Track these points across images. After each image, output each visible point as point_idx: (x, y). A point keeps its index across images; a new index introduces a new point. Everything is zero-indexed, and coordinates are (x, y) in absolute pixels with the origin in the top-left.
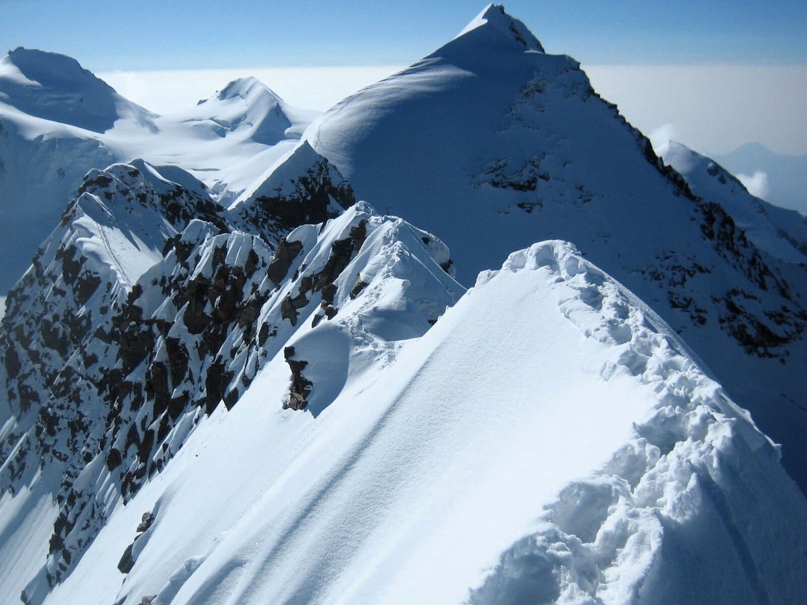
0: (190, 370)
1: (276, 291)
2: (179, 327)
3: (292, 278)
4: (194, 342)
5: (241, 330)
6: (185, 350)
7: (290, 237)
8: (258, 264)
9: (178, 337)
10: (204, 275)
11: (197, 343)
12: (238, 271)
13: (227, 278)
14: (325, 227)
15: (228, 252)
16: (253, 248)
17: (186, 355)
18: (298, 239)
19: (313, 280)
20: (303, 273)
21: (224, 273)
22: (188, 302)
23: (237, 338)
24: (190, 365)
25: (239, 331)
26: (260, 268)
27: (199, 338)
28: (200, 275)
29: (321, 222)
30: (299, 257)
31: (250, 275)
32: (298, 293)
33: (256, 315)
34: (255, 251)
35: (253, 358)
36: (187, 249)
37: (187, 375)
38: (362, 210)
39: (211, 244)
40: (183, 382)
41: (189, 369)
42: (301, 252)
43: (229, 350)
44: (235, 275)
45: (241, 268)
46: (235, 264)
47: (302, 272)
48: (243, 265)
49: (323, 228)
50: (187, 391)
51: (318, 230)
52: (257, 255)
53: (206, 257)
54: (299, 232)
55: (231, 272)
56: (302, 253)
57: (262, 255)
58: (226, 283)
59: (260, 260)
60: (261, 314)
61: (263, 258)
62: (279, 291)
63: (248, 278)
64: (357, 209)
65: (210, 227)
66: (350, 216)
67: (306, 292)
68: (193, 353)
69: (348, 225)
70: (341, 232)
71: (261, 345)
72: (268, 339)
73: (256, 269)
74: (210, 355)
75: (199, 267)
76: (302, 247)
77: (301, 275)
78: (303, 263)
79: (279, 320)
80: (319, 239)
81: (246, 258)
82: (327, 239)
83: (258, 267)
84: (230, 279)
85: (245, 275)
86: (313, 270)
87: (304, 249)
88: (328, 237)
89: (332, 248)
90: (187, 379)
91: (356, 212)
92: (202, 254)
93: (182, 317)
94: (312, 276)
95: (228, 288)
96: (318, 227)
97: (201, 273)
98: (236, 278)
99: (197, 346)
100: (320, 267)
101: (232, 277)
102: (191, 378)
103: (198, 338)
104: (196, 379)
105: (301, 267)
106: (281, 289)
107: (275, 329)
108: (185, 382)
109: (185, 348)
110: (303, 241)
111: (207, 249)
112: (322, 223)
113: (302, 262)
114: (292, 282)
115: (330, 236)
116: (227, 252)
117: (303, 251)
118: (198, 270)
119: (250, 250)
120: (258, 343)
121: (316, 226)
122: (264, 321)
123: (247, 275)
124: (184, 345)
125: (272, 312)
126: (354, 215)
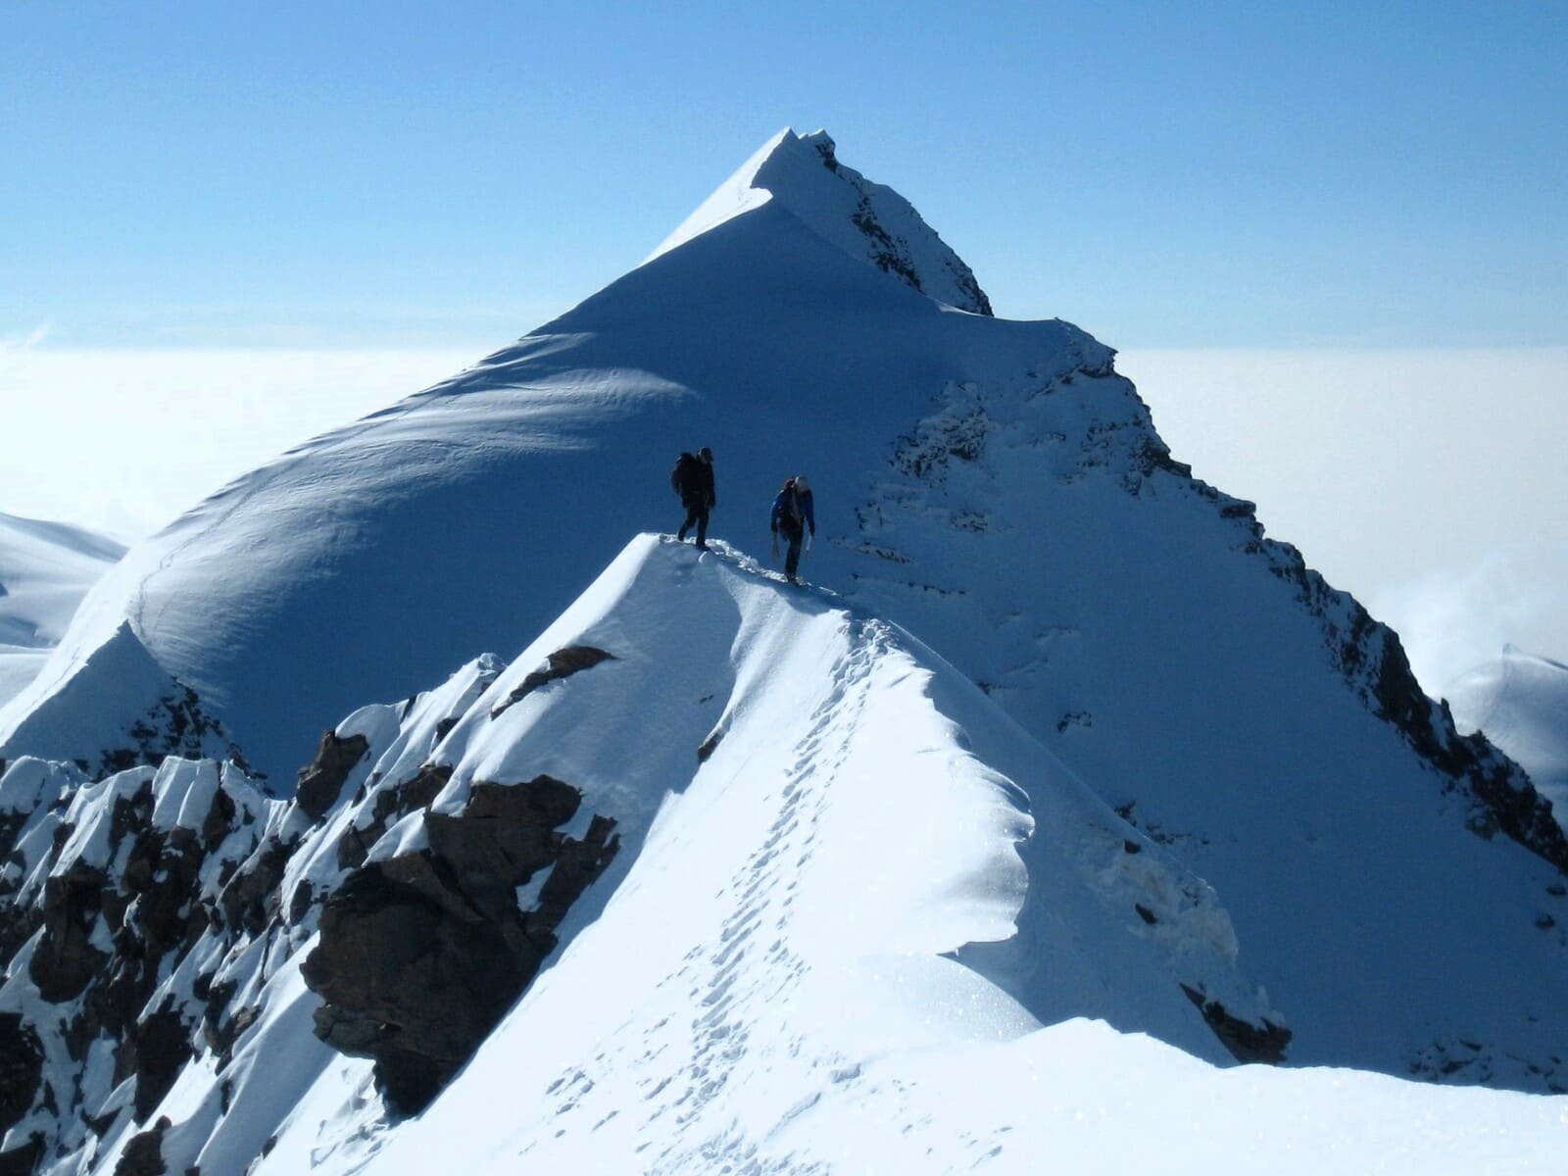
0: (48, 1084)
1: (315, 831)
2: (18, 987)
3: (354, 798)
4: (56, 1019)
5: (216, 939)
6: (36, 1040)
7: (343, 729)
8: (234, 820)
9: (17, 1011)
10: (90, 861)
11: (63, 1022)
12: (184, 838)
13: (159, 855)
14: (414, 706)
15: (158, 803)
16: (222, 786)
17: (37, 1051)
18: (359, 732)
19: (399, 795)
20: (375, 788)
21: (150, 845)
22: (43, 929)
23: (207, 956)
24: (48, 1073)
25: (212, 941)
26: (238, 828)
27: (70, 1012)
28: (80, 863)
29: (403, 699)
30: (361, 764)
31: (214, 844)
32: (371, 820)
33: (272, 884)
34: (227, 792)
35: (280, 949)
36: (7, 827)
37: (40, 1096)
38: (489, 668)
39: (102, 792)
40: (29, 1113)
41: (44, 1082)
42: (365, 755)
43: (190, 982)
44: (177, 849)
45: (193, 832)
46: (178, 823)
47: (372, 787)
48: (198, 826)
49: (408, 710)
50: (39, 1131)
51: (399, 712)
52: (231, 801)
53: (91, 822)
54: (362, 718)
55: (168, 841)
56: (368, 758)
57: (246, 800)
58: (156, 864)
59: (240, 812)
60: (287, 875)
61: (245, 806)
62: (325, 828)
63: (209, 853)
64: (481, 666)
65: (68, 772)
66: (468, 678)
67: (385, 817)
68: (54, 1048)
69: (467, 692)
70: (455, 704)
71: (294, 922)
72: (310, 910)
73: (228, 831)
74: (105, 1038)
75: (73, 846)
76: (366, 746)
77: (370, 792)
78: (375, 771)
79: (333, 873)
80: (404, 728)
81: (205, 812)
82: (420, 725)
83: (235, 826)
84: (164, 857)
85: (202, 847)
86: (398, 777)
87: (371, 749)
88: (425, 717)
89: (436, 733)
90: (39, 1108)
91: (479, 671)
92: (78, 818)
93: (27, 966)
94: (397, 788)
95: (161, 877)
96: (397, 708)
97: (80, 857)
98: (180, 853)
99: (64, 1031)
100: (412, 772)
101: (170, 853)
102: (50, 1104)
103: (66, 1011)
104: (62, 1104)
105: (370, 778)
106: (328, 823)
107: (324, 891)
108: (35, 1112)
109: (34, 1033)
110: (369, 736)
111: (91, 807)
112: (407, 701)
113: (372, 770)
114: (353, 806)
115: (428, 717)
116: (154, 803)
117: (369, 754)
118: (71, 853)
119: (212, 792)
120: (288, 920)
121: (395, 708)
122: (303, 876)
123: (206, 847)
124: (32, 1028)
125: (318, 861)
126: (477, 675)
